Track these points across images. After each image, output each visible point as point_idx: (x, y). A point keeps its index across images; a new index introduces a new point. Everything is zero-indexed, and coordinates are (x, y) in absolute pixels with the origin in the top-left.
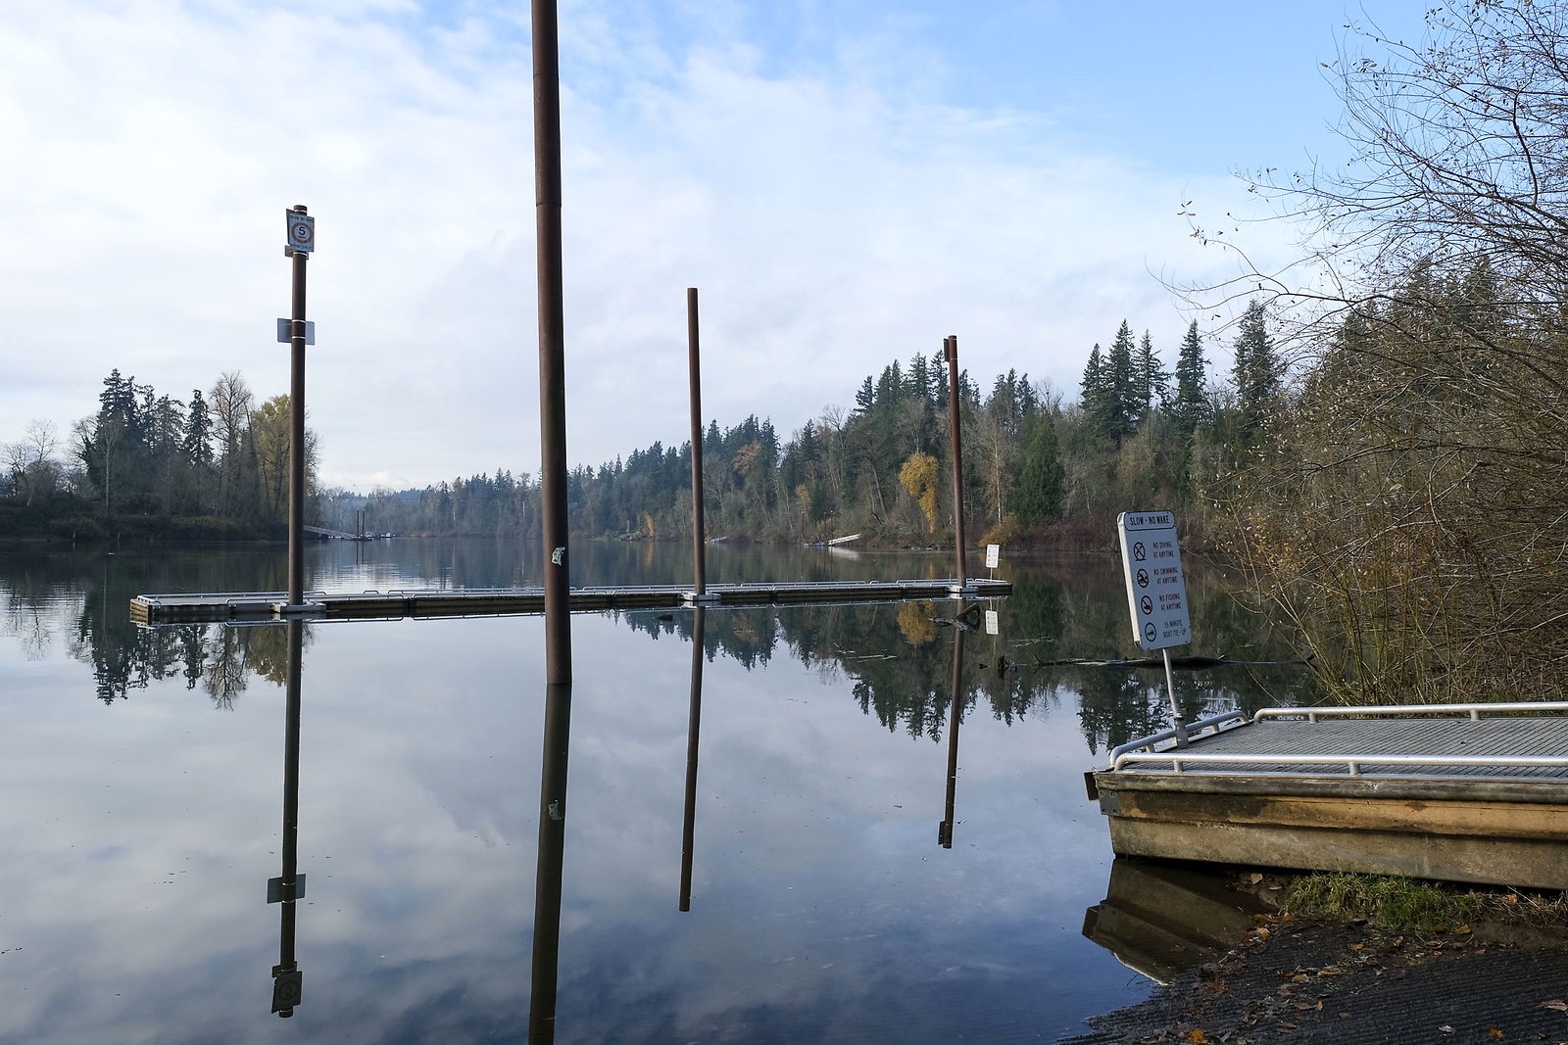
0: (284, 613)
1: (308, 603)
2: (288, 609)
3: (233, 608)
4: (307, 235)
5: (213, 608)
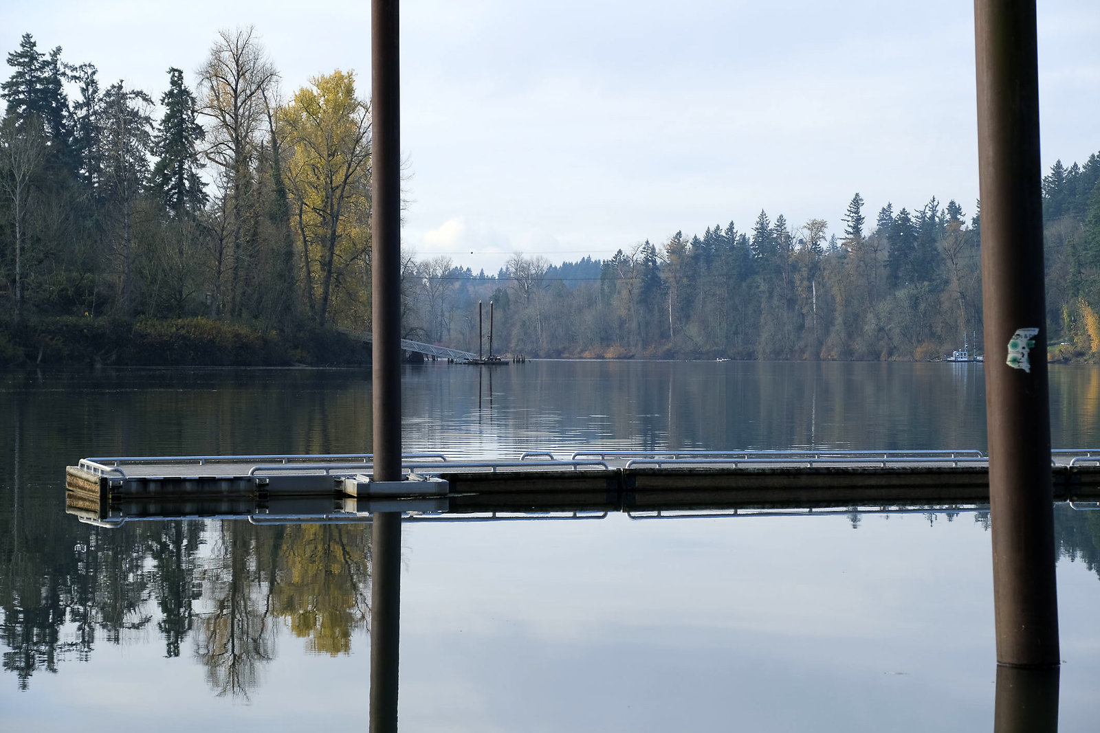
0: (365, 497)
1: (413, 478)
2: (373, 490)
3: (262, 485)
5: (224, 486)
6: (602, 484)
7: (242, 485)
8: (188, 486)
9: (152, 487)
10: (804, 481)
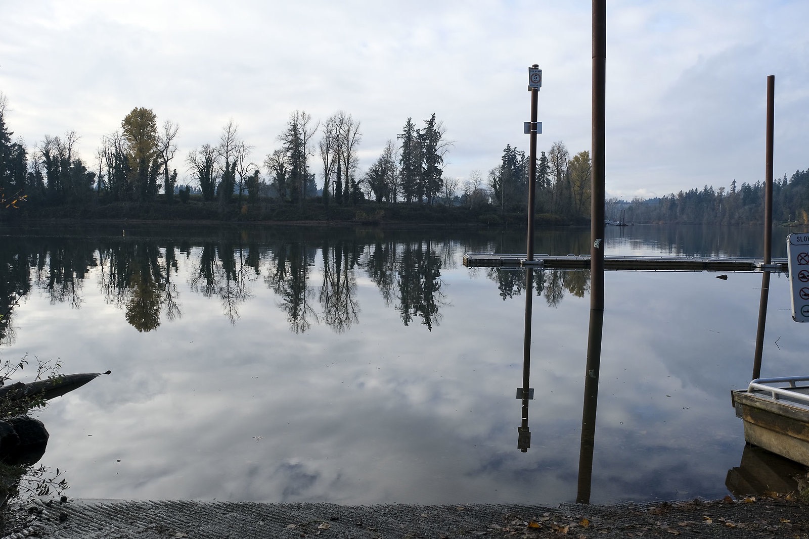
0: (524, 264)
1: (536, 260)
3: (502, 261)
4: (538, 79)
5: (494, 261)
6: (583, 263)
7: (498, 261)
8: (486, 261)
9: (478, 261)
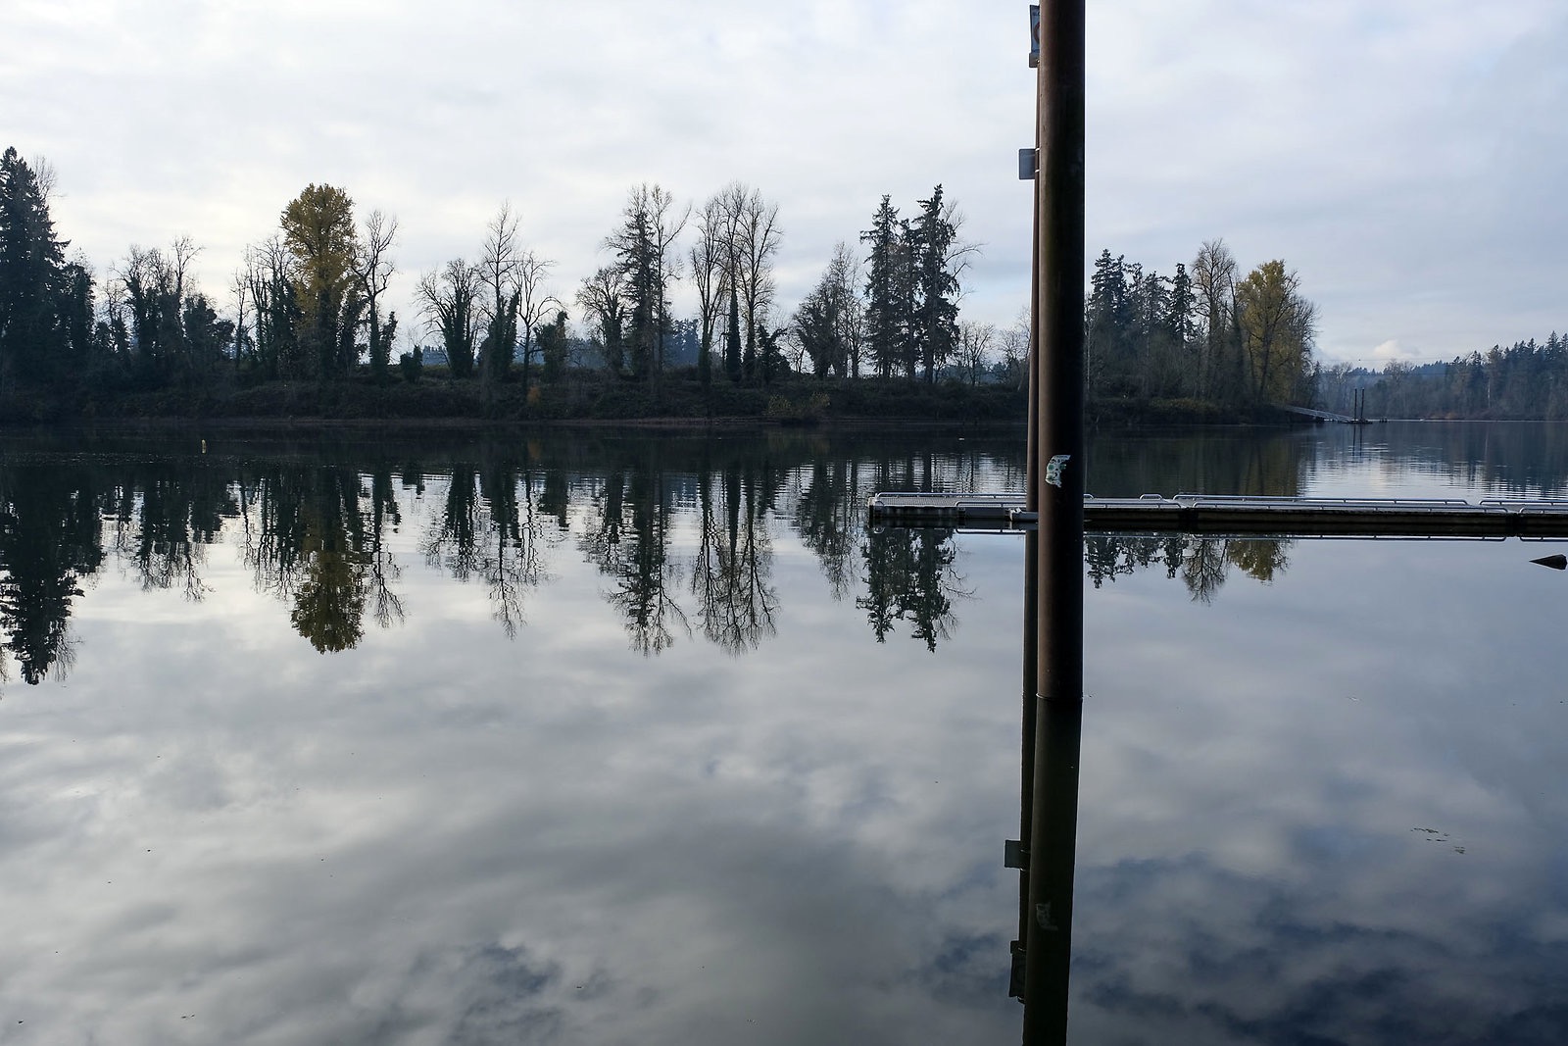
2: (1022, 517)
3: (961, 511)
5: (940, 512)
7: (950, 511)
8: (919, 512)
9: (898, 511)
10: (1316, 518)
